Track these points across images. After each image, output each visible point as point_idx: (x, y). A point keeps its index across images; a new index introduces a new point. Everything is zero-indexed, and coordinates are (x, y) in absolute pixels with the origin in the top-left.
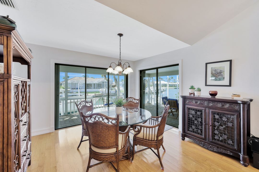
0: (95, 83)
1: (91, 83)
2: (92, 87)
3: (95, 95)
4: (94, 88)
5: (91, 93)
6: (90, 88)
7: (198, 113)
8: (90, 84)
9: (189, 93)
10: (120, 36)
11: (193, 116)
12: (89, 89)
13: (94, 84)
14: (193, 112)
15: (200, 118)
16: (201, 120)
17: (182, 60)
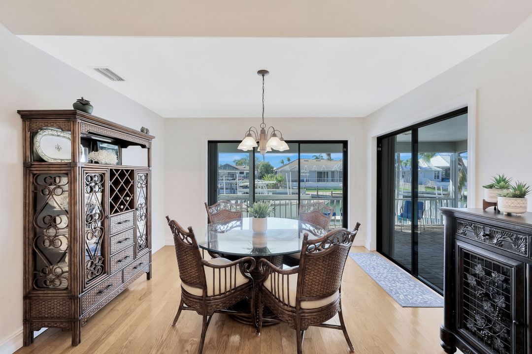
0: (333, 170)
1: (326, 170)
2: (327, 177)
3: (332, 194)
4: (333, 181)
5: (326, 190)
6: (324, 181)
7: (493, 275)
8: (325, 173)
9: (484, 200)
10: (263, 76)
11: (479, 283)
12: (322, 181)
13: (333, 172)
14: (479, 269)
15: (503, 294)
16: (504, 305)
17: (478, 91)
